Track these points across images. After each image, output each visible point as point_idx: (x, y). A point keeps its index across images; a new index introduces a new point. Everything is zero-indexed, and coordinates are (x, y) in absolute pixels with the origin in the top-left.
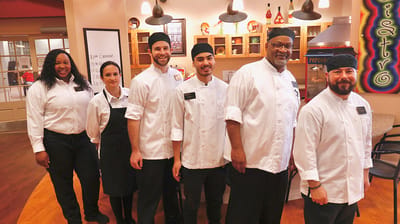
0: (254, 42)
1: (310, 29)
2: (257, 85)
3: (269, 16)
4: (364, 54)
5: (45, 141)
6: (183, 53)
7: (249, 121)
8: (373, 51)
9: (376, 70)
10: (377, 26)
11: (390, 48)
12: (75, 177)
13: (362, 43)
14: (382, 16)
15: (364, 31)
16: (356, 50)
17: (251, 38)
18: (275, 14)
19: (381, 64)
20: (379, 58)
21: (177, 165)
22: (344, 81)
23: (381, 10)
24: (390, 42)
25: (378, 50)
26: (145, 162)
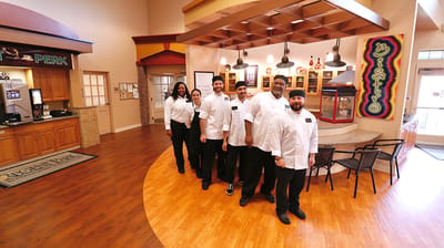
0: (300, 80)
1: (339, 73)
2: (262, 104)
3: (311, 64)
4: (363, 91)
5: (171, 125)
6: (256, 85)
7: (257, 123)
8: (370, 89)
9: (371, 102)
10: (372, 72)
11: (380, 87)
12: (184, 144)
13: (362, 84)
14: (376, 66)
15: (364, 76)
16: (357, 88)
17: (298, 78)
18: (315, 62)
19: (374, 98)
20: (373, 93)
21: (225, 144)
22: (297, 104)
23: (376, 63)
24: (381, 84)
25: (373, 88)
26: (208, 140)
